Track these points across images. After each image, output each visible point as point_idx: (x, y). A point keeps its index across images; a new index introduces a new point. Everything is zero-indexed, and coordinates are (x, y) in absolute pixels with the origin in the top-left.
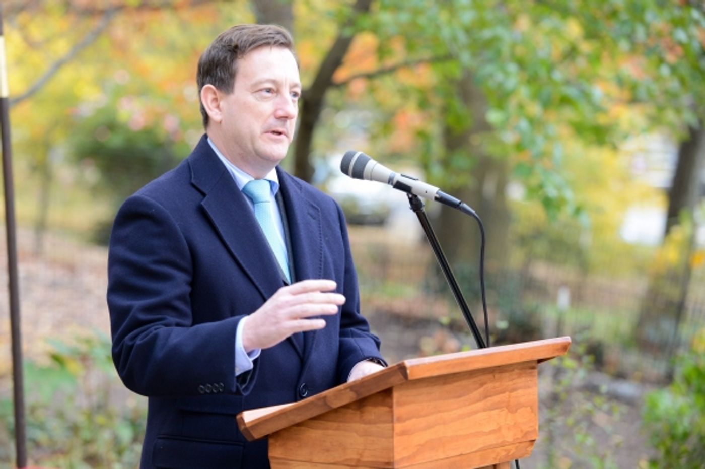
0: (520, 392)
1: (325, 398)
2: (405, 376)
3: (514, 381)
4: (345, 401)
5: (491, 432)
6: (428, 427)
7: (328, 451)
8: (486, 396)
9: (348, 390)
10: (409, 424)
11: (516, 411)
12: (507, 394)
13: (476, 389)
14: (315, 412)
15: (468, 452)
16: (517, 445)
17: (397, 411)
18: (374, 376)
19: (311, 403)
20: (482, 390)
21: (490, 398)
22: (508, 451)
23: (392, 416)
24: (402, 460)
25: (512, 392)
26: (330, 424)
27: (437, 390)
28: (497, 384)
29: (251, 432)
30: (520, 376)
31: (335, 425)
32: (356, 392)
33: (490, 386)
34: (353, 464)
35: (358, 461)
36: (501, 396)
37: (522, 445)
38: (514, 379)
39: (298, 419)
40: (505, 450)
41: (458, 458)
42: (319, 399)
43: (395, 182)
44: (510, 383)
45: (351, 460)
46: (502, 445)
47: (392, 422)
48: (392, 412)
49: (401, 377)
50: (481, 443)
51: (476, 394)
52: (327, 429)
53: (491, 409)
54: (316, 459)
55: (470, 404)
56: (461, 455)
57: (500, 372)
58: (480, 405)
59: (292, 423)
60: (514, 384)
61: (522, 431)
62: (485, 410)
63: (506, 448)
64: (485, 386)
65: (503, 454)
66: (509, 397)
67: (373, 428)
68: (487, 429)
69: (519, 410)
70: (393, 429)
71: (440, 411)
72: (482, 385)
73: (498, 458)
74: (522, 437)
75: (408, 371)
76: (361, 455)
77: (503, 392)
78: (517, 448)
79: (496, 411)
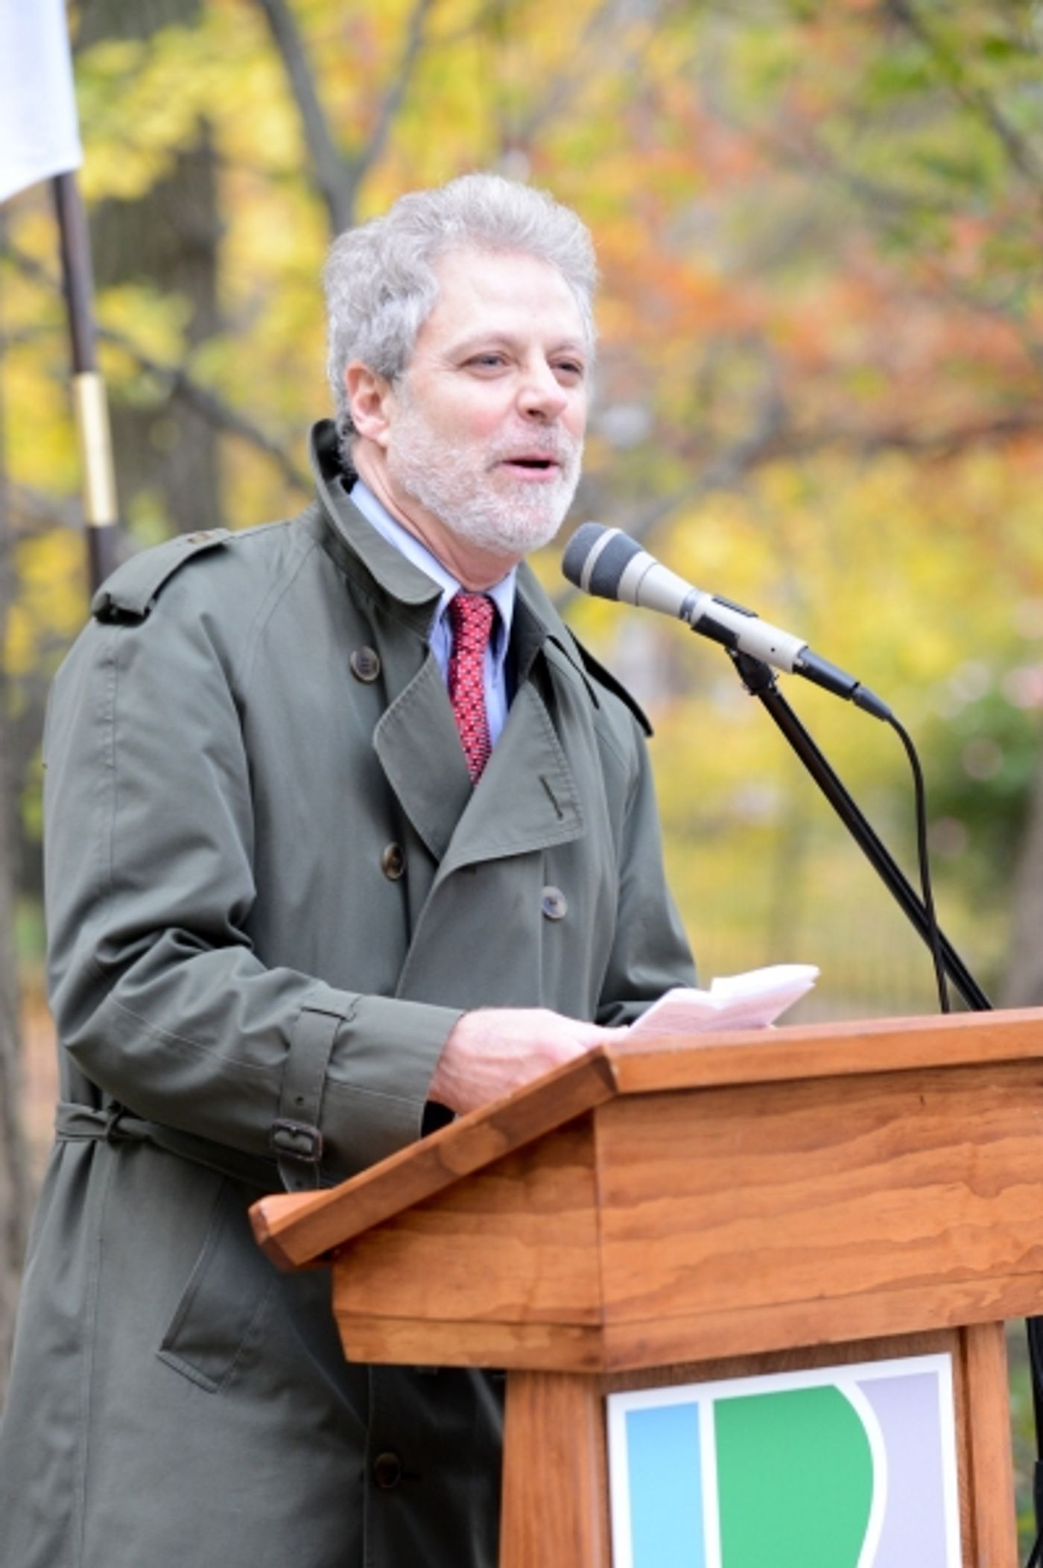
0: (1009, 1144)
1: (436, 1149)
2: (609, 1080)
3: (990, 1116)
4: (483, 1156)
5: (915, 1245)
6: (712, 1222)
7: (459, 1287)
8: (897, 1151)
9: (485, 1127)
10: (649, 1211)
11: (998, 1193)
12: (966, 1147)
13: (868, 1130)
14: (420, 1189)
15: (843, 1291)
16: (1005, 1280)
17: (608, 1176)
18: (539, 1086)
19: (407, 1164)
20: (883, 1132)
21: (909, 1157)
22: (981, 1296)
23: (596, 1189)
24: (629, 1302)
25: (983, 1143)
26: (461, 1218)
27: (736, 1129)
28: (932, 1121)
29: (284, 1247)
30: (1006, 1100)
31: (471, 1220)
32: (505, 1130)
33: (910, 1123)
34: (514, 1317)
35: (526, 1309)
36: (946, 1151)
37: (1021, 1281)
38: (986, 1110)
39: (386, 1209)
40: (967, 1294)
41: (813, 1307)
42: (424, 1154)
43: (696, 615)
44: (976, 1119)
45: (509, 1307)
46: (956, 1276)
47: (596, 1203)
48: (594, 1178)
49: (600, 1084)
50: (886, 1268)
51: (865, 1143)
52: (455, 1231)
53: (915, 1184)
54: (434, 1311)
55: (843, 1170)
56: (821, 1298)
57: (939, 1091)
58: (880, 1171)
59: (373, 1222)
60: (988, 1123)
61: (1017, 1245)
62: (894, 1185)
63: (967, 1286)
64: (893, 1125)
65: (962, 1302)
66: (975, 1155)
67: (555, 1224)
68: (905, 1234)
69: (1005, 1192)
70: (598, 1223)
71: (747, 1184)
72: (883, 1120)
73: (946, 1313)
74: (1020, 1262)
75: (615, 1070)
76: (531, 1294)
77: (955, 1141)
78: (1003, 1289)
79: (933, 1191)
